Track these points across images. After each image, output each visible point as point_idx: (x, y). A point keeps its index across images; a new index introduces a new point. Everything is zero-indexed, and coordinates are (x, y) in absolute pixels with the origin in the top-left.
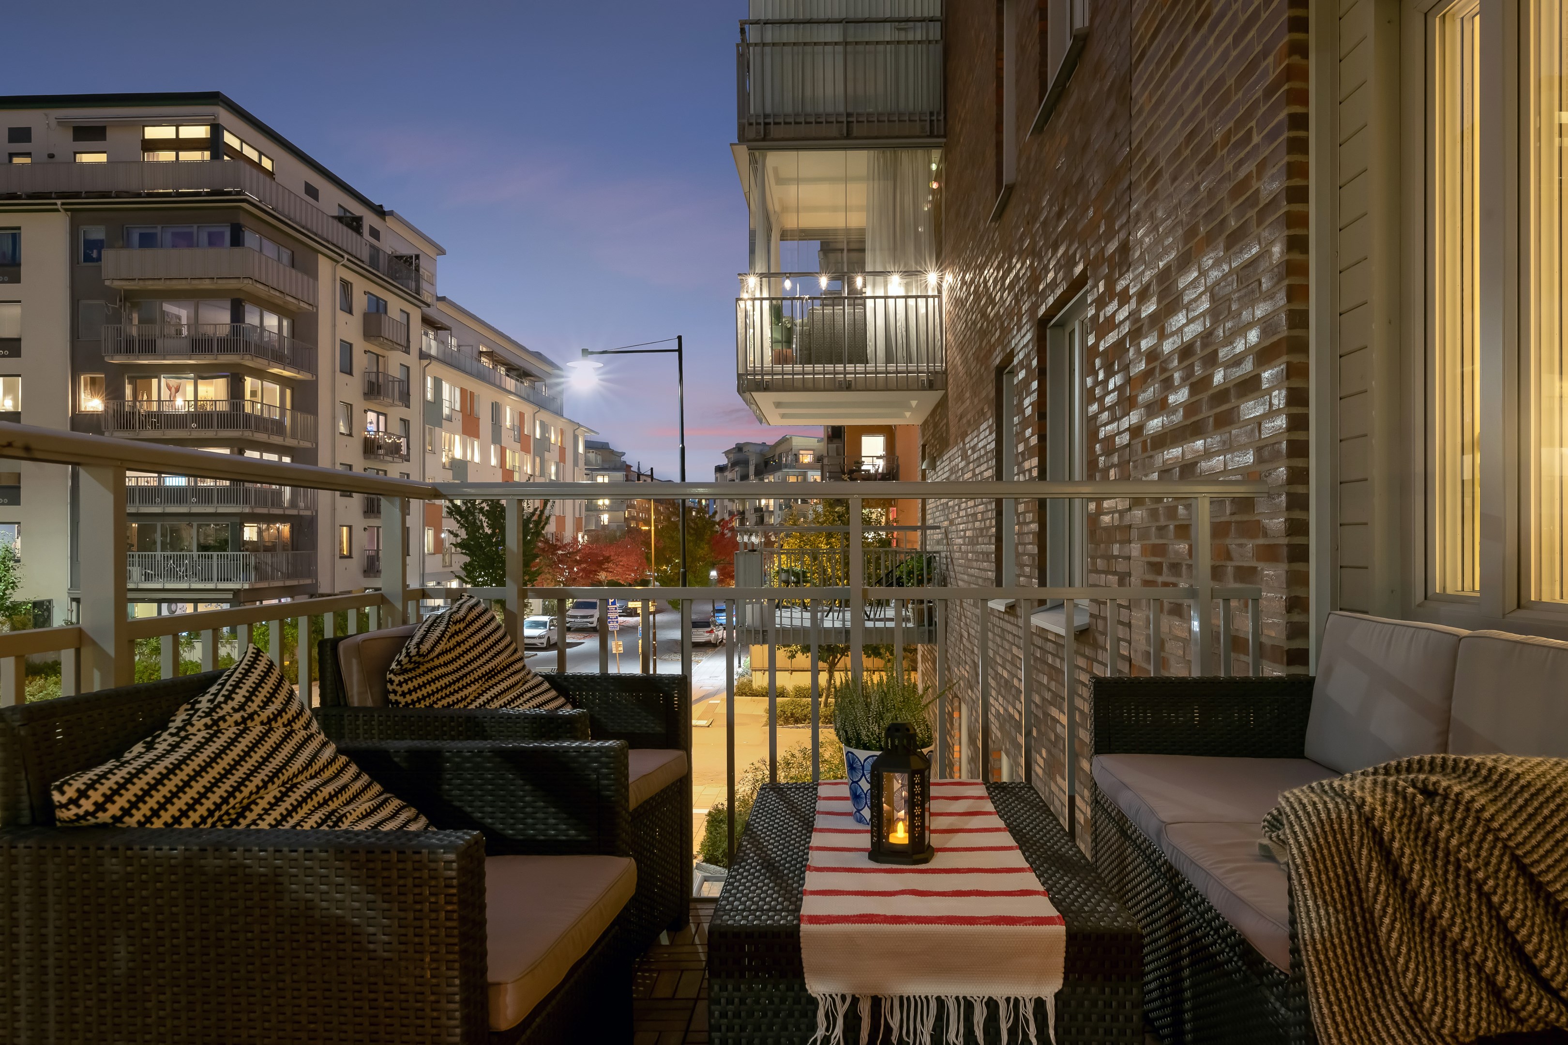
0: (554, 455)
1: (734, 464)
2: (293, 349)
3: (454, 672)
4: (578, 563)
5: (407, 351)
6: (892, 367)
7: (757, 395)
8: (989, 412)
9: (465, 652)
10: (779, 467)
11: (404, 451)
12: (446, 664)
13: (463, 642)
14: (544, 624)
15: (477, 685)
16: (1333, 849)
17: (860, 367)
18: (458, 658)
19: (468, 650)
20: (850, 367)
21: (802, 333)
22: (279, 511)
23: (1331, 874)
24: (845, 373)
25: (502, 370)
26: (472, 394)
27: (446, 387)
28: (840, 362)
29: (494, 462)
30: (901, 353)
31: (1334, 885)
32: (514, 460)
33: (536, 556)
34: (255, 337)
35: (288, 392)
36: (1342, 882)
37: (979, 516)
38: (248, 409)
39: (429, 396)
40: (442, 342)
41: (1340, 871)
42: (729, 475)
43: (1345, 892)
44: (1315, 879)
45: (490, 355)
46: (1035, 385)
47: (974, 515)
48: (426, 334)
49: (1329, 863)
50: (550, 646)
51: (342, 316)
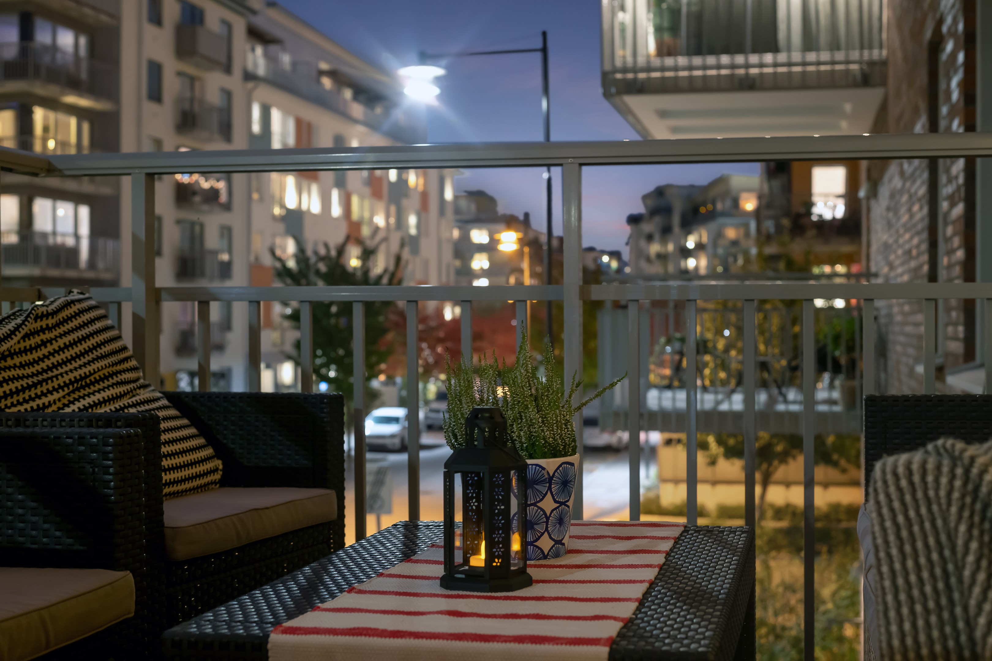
0: (414, 202)
1: (654, 212)
2: (92, 72)
3: (33, 375)
4: (440, 341)
5: (228, 69)
6: (811, 57)
7: (632, 101)
8: (923, 105)
9: (51, 354)
10: (712, 216)
11: (223, 198)
12: (22, 366)
13: (50, 341)
14: (395, 420)
15: (61, 393)
16: (927, 525)
17: (768, 58)
18: (41, 360)
19: (56, 352)
20: (754, 59)
21: (689, 14)
22: (71, 274)
23: (922, 560)
24: (747, 66)
25: (348, 94)
26: (309, 126)
27: (276, 115)
28: (740, 49)
29: (336, 211)
30: (824, 38)
31: (925, 575)
32: (361, 207)
33: (385, 331)
34: (47, 59)
35: (86, 127)
36: (938, 571)
37: (914, 252)
38: (38, 147)
39: (256, 128)
40: (270, 58)
41: (935, 556)
42: (647, 227)
43: (941, 585)
44: (897, 566)
45: (333, 74)
46: (961, 57)
47: (909, 252)
48: (253, 50)
49: (920, 545)
50: (403, 449)
51: (150, 30)
